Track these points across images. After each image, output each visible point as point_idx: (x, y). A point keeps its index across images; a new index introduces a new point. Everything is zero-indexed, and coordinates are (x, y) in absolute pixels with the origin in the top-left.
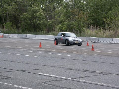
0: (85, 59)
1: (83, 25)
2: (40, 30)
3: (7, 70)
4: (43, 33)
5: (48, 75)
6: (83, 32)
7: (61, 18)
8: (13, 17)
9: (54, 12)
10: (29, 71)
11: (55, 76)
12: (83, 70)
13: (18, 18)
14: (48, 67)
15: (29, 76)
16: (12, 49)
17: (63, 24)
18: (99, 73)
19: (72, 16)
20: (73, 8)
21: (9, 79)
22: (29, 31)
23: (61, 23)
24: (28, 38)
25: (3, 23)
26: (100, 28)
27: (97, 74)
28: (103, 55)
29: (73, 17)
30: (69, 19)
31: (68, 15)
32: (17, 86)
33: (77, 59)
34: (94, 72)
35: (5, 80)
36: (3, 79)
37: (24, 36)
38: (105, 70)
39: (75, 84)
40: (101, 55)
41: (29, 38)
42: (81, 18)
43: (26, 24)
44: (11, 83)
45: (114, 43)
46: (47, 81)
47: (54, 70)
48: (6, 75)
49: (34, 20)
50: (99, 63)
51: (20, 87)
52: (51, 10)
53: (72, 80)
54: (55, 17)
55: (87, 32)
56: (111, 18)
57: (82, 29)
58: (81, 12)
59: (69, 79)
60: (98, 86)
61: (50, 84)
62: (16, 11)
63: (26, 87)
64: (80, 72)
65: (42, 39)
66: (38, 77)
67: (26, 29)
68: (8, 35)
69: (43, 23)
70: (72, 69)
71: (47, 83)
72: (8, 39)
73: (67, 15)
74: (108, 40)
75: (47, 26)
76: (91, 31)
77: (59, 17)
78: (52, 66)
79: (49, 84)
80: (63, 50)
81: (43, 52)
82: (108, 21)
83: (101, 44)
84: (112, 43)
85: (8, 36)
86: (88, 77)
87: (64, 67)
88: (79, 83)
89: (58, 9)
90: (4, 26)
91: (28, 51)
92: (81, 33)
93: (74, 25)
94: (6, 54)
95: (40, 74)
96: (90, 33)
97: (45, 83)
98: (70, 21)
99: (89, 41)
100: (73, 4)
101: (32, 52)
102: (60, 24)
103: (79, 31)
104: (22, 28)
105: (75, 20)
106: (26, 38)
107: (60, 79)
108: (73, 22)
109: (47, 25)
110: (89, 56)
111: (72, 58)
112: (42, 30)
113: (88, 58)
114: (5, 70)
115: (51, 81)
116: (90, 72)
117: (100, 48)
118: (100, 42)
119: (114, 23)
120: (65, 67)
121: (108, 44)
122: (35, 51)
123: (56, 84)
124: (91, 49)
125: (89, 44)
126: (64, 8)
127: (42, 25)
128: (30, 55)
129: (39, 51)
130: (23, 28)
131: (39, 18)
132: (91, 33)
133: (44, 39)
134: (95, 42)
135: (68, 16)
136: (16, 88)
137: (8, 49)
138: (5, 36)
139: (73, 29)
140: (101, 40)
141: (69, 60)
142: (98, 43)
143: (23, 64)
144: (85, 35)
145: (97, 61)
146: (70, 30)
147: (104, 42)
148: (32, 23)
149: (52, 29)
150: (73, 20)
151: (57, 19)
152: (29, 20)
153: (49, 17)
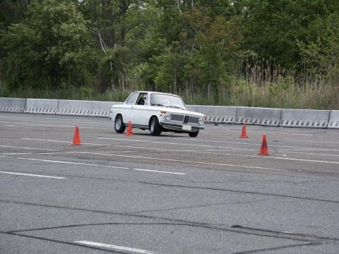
0: (238, 187)
1: (224, 63)
2: (73, 84)
4: (85, 92)
5: (108, 246)
6: (224, 90)
7: (147, 40)
9: (121, 17)
10: (38, 233)
12: (234, 227)
14: (108, 219)
17: (155, 63)
18: (292, 236)
19: (185, 35)
20: (189, 4)
22: (35, 87)
23: (147, 56)
24: (31, 111)
26: (284, 75)
27: (288, 241)
28: (303, 171)
29: (190, 36)
30: (177, 42)
31: (172, 30)
33: (209, 186)
34: (277, 234)
37: (15, 103)
38: (315, 227)
40: (296, 171)
41: (34, 112)
42: (216, 42)
43: (25, 62)
45: (334, 126)
47: (132, 226)
49: (53, 50)
50: (291, 199)
52: (110, 11)
55: (238, 88)
56: (325, 39)
57: (221, 79)
58: (217, 18)
64: (226, 233)
65: (82, 114)
67: (22, 79)
69: (83, 57)
70: (194, 224)
73: (169, 31)
74: (315, 117)
75: (98, 70)
76: (254, 85)
77: (140, 35)
78: (121, 214)
80: (156, 154)
81: (88, 160)
82: (312, 50)
83: (289, 130)
84: (329, 126)
86: (255, 251)
87: (167, 216)
89: (137, 8)
91: (31, 157)
92: (217, 91)
93: (193, 64)
95: (76, 245)
96: (248, 91)
98: (178, 51)
99: (248, 122)
101: (46, 163)
102: (144, 61)
103: (212, 85)
104: (10, 75)
105: (198, 49)
106: (23, 113)
108: (190, 56)
109: (96, 66)
110: (251, 174)
111: (193, 182)
112: (80, 84)
113: (249, 181)
116: (262, 233)
117: (287, 144)
118: (284, 124)
119: (334, 58)
120: (171, 218)
121: (313, 131)
122: (57, 158)
124: (259, 150)
125: (249, 130)
126: (157, 6)
127: (80, 64)
129: (72, 159)
130: (13, 76)
131: (71, 40)
132: (254, 93)
133: (90, 114)
134: (268, 123)
135: (173, 32)
139: (189, 79)
140: (289, 116)
141: (181, 189)
142: (279, 126)
143: (18, 206)
144: (232, 101)
145: (281, 193)
146: (180, 82)
147: (300, 125)
148: (47, 59)
149: (117, 80)
150: (189, 48)
151: (132, 46)
152: (33, 48)
153: (104, 36)
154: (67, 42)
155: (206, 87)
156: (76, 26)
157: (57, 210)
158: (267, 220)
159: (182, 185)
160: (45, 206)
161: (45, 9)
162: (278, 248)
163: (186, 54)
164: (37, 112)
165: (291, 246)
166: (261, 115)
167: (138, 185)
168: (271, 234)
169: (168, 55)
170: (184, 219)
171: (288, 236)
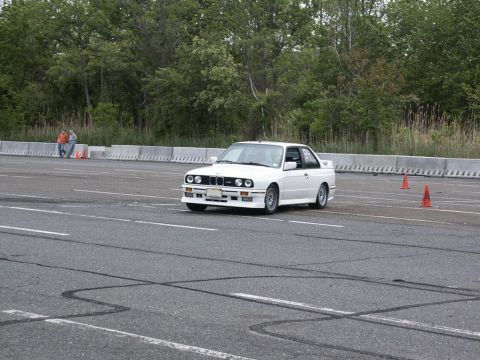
0: (399, 240)
1: (383, 109)
2: (222, 131)
3: (115, 282)
4: (235, 140)
5: (265, 299)
6: (383, 138)
7: (300, 84)
8: (122, 84)
9: (274, 60)
10: (193, 285)
11: (292, 303)
12: (395, 281)
13: (140, 87)
14: (264, 271)
15: (196, 303)
16: (123, 201)
17: (310, 108)
18: (457, 291)
19: (343, 78)
20: (347, 46)
21: (124, 313)
22: (182, 135)
23: (300, 102)
24: (178, 161)
25: (86, 105)
26: (449, 122)
27: (452, 296)
28: (469, 224)
30: (333, 87)
31: (329, 74)
32: (156, 342)
33: (368, 238)
34: (440, 288)
35: (111, 318)
36: (103, 313)
37: (161, 153)
39: (371, 332)
40: (462, 224)
41: (182, 161)
43: (171, 108)
44: (132, 331)
46: (266, 324)
47: (288, 279)
48: (113, 297)
49: (203, 95)
50: (456, 254)
51: (168, 343)
52: (262, 54)
53: (359, 320)
54: (280, 79)
55: (398, 135)
57: (380, 126)
58: (378, 60)
59: (348, 316)
60: (460, 340)
61: (278, 335)
62: (132, 61)
63: (189, 343)
64: (388, 287)
66: (228, 307)
67: (169, 127)
68: (102, 149)
69: (233, 103)
70: (353, 278)
71: (268, 329)
72: (103, 165)
73: (325, 74)
76: (417, 131)
77: (293, 80)
78: (277, 267)
79: (273, 335)
83: (454, 181)
85: (104, 154)
86: (418, 306)
88: (388, 331)
89: (289, 51)
90: (87, 115)
92: (376, 140)
93: (349, 110)
94: (102, 220)
95: (235, 297)
96: (410, 139)
97: (259, 328)
98: (335, 96)
99: (410, 172)
100: (348, 32)
102: (298, 107)
103: (371, 133)
104: (156, 122)
105: (356, 93)
106: (169, 162)
107: (313, 316)
108: (348, 101)
109: (247, 111)
110: (413, 227)
111: (351, 235)
112: (229, 131)
113: (411, 234)
114: (107, 281)
115: (279, 322)
116: (424, 287)
117: (451, 196)
118: (449, 174)
120: (329, 271)
123: (301, 332)
124: (420, 202)
125: (411, 181)
127: (230, 110)
128: (191, 225)
130: (159, 123)
131: (220, 84)
132: (416, 141)
134: (431, 173)
136: (151, 346)
137: (110, 203)
138: (93, 153)
139: (345, 126)
140: (455, 167)
142: (443, 177)
143: (171, 258)
144: (392, 149)
145: (446, 247)
146: (336, 130)
147: (466, 175)
148: (195, 105)
149: (269, 126)
150: (346, 93)
151: (285, 90)
152: (181, 94)
153: (256, 81)
154: (216, 87)
155: (365, 134)
156: (227, 70)
157: (210, 263)
158: (431, 275)
159: (340, 237)
160: (198, 258)
161: (194, 51)
162: (442, 303)
163: (343, 99)
164: (185, 161)
165: (455, 301)
166: (424, 165)
167: (293, 237)
168: (435, 289)
169: (323, 101)
170: (342, 272)
171: (452, 291)
